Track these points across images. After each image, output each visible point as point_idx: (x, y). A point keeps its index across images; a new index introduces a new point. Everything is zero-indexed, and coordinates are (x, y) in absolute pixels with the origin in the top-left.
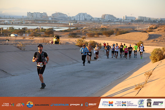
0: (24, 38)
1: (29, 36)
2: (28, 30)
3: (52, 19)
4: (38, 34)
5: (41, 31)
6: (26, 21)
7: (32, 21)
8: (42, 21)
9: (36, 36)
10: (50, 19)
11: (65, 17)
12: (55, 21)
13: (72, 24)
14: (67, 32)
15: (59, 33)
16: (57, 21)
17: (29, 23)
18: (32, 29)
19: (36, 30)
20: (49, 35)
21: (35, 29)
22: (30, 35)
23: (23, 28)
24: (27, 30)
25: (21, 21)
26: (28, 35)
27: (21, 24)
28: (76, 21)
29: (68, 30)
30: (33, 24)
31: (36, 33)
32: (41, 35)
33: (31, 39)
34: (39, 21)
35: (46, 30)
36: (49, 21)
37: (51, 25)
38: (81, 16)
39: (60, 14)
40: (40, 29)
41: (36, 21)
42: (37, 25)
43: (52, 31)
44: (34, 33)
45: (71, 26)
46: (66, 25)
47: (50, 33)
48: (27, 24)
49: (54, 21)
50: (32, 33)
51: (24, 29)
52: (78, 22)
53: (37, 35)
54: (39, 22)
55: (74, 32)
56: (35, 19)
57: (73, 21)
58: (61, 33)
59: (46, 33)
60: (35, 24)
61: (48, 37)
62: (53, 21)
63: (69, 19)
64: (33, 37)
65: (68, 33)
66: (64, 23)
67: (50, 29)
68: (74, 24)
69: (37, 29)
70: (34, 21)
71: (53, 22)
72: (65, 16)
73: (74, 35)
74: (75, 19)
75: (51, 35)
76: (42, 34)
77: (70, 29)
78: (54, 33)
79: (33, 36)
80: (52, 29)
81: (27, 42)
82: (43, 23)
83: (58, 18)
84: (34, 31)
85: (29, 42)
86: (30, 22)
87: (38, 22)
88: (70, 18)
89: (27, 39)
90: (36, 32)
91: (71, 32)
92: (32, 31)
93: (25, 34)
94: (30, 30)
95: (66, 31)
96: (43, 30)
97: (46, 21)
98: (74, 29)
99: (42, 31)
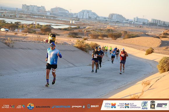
0: (16, 34)
2: (21, 25)
3: (51, 14)
4: (32, 30)
5: (36, 27)
6: (20, 14)
7: (27, 15)
8: (39, 16)
9: (29, 33)
10: (48, 14)
11: (66, 13)
12: (54, 17)
13: (74, 22)
14: (67, 30)
15: (58, 31)
16: (56, 17)
17: (24, 17)
18: (26, 25)
20: (45, 33)
21: (30, 25)
22: (23, 31)
23: (15, 23)
24: (20, 25)
25: (15, 14)
26: (20, 31)
27: (15, 17)
28: (79, 19)
29: (68, 28)
30: (28, 19)
32: (36, 31)
33: (24, 36)
34: (35, 15)
35: (43, 27)
36: (47, 16)
37: (48, 22)
38: (85, 14)
39: (60, 9)
40: (36, 25)
41: (32, 15)
42: (32, 19)
43: (50, 28)
44: (29, 29)
45: (72, 24)
46: (67, 23)
47: (47, 30)
48: (21, 18)
49: (53, 17)
50: (25, 28)
51: (17, 23)
52: (81, 20)
53: (32, 31)
54: (36, 17)
55: (76, 31)
56: (31, 13)
57: (75, 19)
58: (60, 31)
59: (42, 30)
60: (30, 19)
61: (44, 34)
62: (51, 17)
64: (26, 34)
65: (68, 32)
66: (64, 20)
67: (47, 26)
68: (75, 22)
69: (32, 24)
70: (30, 15)
71: (52, 18)
72: (67, 12)
73: (74, 35)
74: (77, 17)
75: (48, 32)
76: (37, 30)
77: (71, 27)
78: (51, 30)
79: (26, 32)
80: (50, 26)
81: (18, 39)
82: (40, 19)
83: (57, 14)
84: (28, 27)
85: (21, 39)
86: (25, 15)
87: (34, 16)
88: (72, 15)
89: (19, 35)
90: (31, 28)
91: (72, 32)
92: (26, 27)
93: (18, 29)
94: (24, 26)
95: (65, 29)
96: (40, 27)
97: (43, 16)
98: (76, 28)
99: (38, 28)
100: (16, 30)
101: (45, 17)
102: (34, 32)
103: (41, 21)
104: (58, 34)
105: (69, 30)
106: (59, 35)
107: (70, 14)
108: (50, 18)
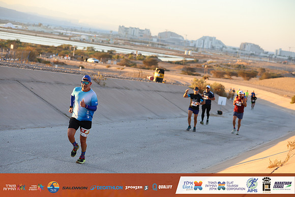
0: (109, 67)
1: (118, 65)
2: (117, 55)
3: (158, 40)
4: (132, 62)
5: (137, 59)
6: (116, 39)
7: (125, 40)
8: (141, 42)
9: (127, 66)
10: (155, 40)
11: (180, 40)
12: (163, 45)
13: (190, 53)
14: (181, 64)
15: (167, 65)
16: (165, 45)
17: (120, 43)
18: (123, 54)
19: (130, 56)
20: (150, 67)
21: (128, 55)
22: (118, 62)
23: (108, 51)
24: (114, 54)
25: (108, 39)
26: (115, 62)
27: (108, 43)
28: (198, 49)
29: (182, 61)
30: (126, 46)
31: (129, 61)
32: (137, 64)
33: (120, 70)
34: (136, 42)
35: (146, 58)
36: (153, 44)
37: (154, 51)
38: (206, 42)
39: (172, 34)
40: (137, 55)
41: (132, 41)
42: (132, 47)
43: (155, 60)
44: (127, 60)
45: (188, 56)
46: (180, 54)
47: (152, 63)
48: (116, 44)
49: (161, 44)
50: (122, 60)
51: (111, 52)
52: (200, 51)
53: (130, 64)
54: (137, 44)
55: (192, 66)
56: (131, 38)
57: (192, 48)
58: (171, 65)
59: (145, 62)
60: (129, 47)
61: (148, 69)
62: (158, 44)
63: (186, 44)
64: (123, 67)
65: (182, 67)
66: (178, 49)
67: (152, 57)
68: (193, 53)
69: (132, 54)
70: (129, 41)
71: (160, 46)
72: (181, 38)
73: (190, 71)
74: (195, 45)
75: (153, 66)
76: (139, 63)
77: (186, 61)
78: (158, 64)
79: (123, 65)
80: (156, 57)
81: (111, 74)
82: (143, 46)
83: (168, 41)
84: (126, 58)
85: (115, 74)
86: (122, 41)
87: (134, 43)
88: (187, 42)
89: (113, 68)
90: (130, 59)
91: (187, 66)
92: (123, 58)
93: (112, 60)
94: (120, 56)
95: (178, 63)
96: (142, 58)
97: (148, 43)
98: (192, 62)
99: (140, 59)
100: (109, 61)
101: (150, 45)
102: (134, 65)
103: (144, 50)
104: (168, 69)
105: (182, 64)
106: (168, 71)
107: (185, 41)
108: (157, 46)
